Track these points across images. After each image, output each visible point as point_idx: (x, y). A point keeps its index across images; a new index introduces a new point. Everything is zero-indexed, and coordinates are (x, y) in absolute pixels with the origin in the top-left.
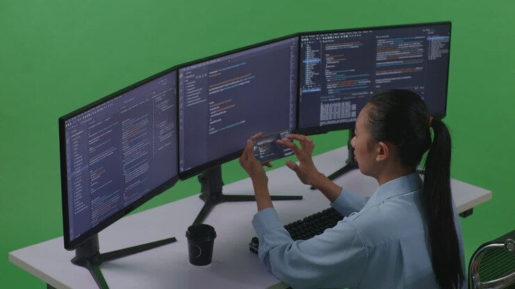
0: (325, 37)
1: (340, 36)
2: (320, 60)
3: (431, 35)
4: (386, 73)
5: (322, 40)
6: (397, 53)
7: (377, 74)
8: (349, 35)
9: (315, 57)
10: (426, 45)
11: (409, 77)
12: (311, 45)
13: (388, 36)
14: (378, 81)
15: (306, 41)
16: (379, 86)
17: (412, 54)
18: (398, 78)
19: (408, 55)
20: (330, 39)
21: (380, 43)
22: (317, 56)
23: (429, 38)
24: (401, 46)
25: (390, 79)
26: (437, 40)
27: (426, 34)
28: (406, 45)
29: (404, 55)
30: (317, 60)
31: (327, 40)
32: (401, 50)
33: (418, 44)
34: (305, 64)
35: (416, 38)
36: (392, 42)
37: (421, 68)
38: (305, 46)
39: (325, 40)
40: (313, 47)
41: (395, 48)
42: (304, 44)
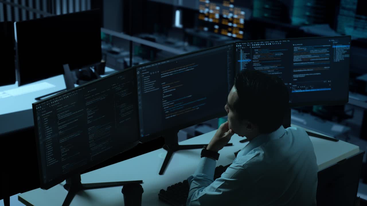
0: (253, 44)
1: (265, 44)
2: (250, 60)
3: (336, 44)
4: (301, 71)
5: (252, 46)
6: (309, 56)
7: (294, 71)
8: (272, 43)
9: (247, 58)
10: (332, 51)
11: (319, 74)
12: (243, 50)
13: (302, 44)
14: (295, 76)
15: (240, 47)
16: (296, 80)
17: (321, 58)
18: (310, 74)
19: (317, 58)
20: (257, 46)
21: (296, 49)
22: (248, 57)
23: (334, 47)
24: (312, 51)
25: (304, 75)
26: (340, 48)
27: (331, 44)
28: (316, 51)
29: (315, 58)
30: (248, 60)
31: (256, 46)
32: (313, 54)
33: (325, 51)
34: (239, 63)
35: (324, 46)
36: (305, 49)
37: (329, 67)
38: (239, 50)
39: (254, 46)
40: (245, 51)
41: (308, 53)
42: (238, 49)
